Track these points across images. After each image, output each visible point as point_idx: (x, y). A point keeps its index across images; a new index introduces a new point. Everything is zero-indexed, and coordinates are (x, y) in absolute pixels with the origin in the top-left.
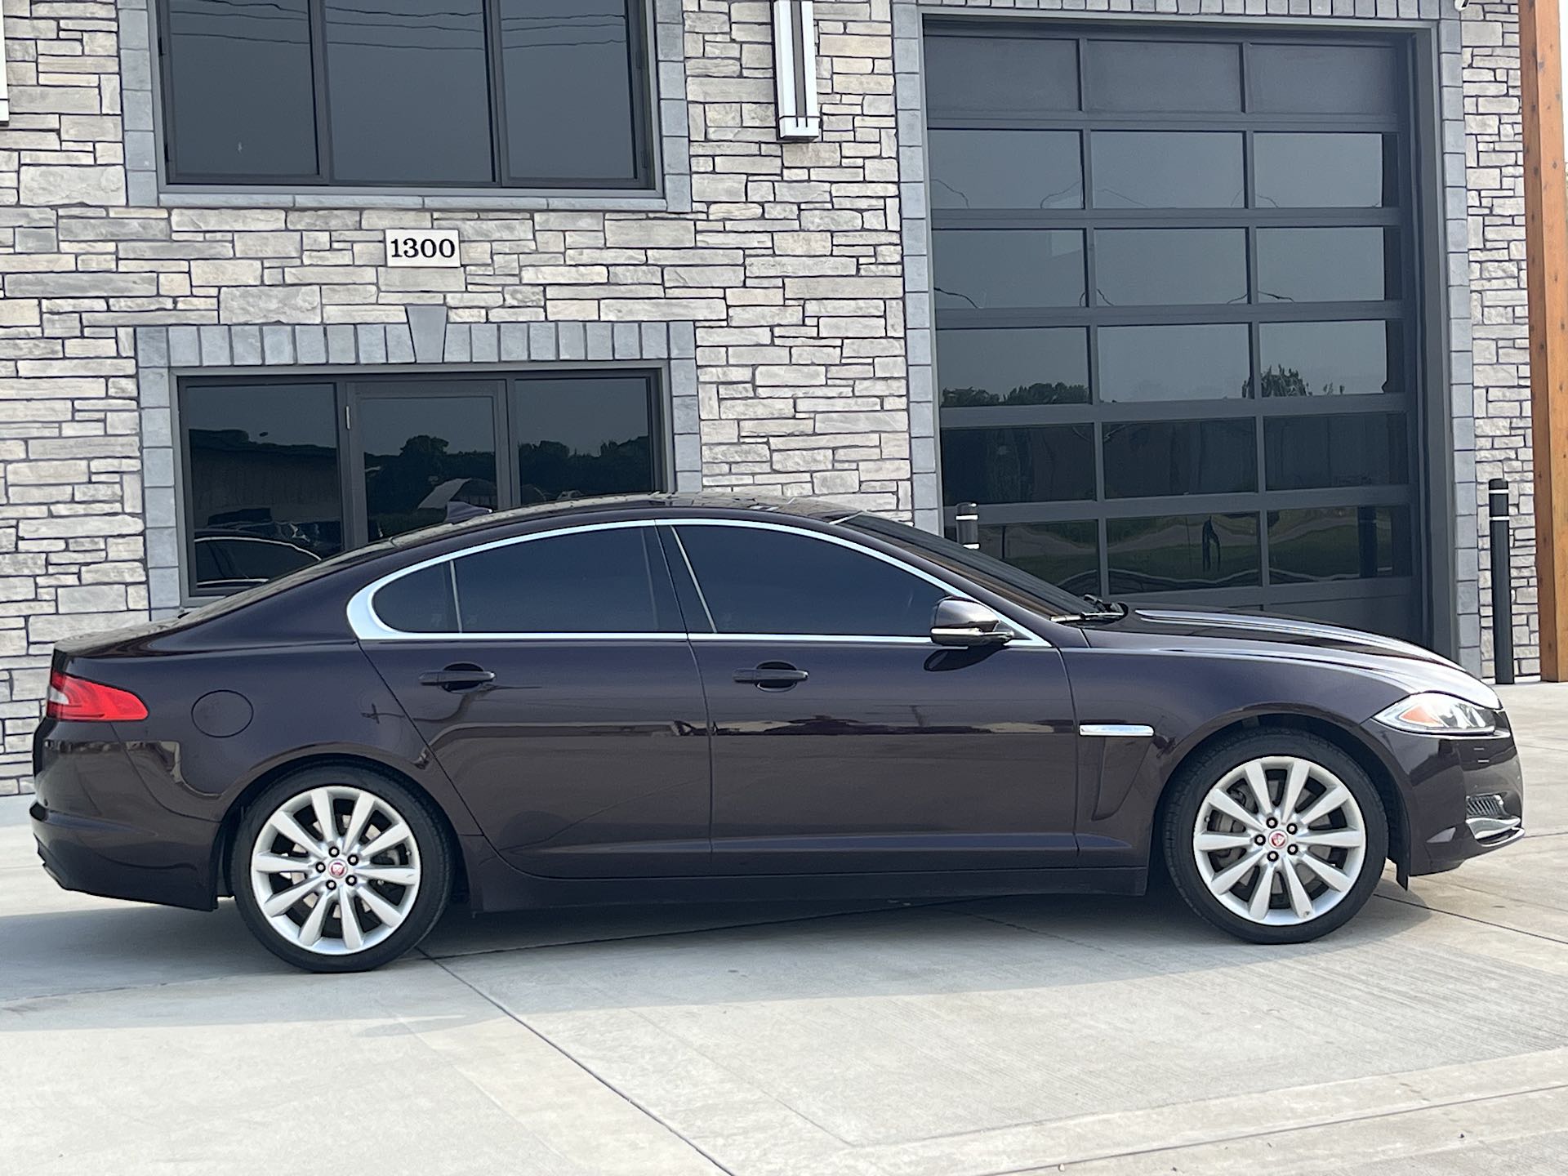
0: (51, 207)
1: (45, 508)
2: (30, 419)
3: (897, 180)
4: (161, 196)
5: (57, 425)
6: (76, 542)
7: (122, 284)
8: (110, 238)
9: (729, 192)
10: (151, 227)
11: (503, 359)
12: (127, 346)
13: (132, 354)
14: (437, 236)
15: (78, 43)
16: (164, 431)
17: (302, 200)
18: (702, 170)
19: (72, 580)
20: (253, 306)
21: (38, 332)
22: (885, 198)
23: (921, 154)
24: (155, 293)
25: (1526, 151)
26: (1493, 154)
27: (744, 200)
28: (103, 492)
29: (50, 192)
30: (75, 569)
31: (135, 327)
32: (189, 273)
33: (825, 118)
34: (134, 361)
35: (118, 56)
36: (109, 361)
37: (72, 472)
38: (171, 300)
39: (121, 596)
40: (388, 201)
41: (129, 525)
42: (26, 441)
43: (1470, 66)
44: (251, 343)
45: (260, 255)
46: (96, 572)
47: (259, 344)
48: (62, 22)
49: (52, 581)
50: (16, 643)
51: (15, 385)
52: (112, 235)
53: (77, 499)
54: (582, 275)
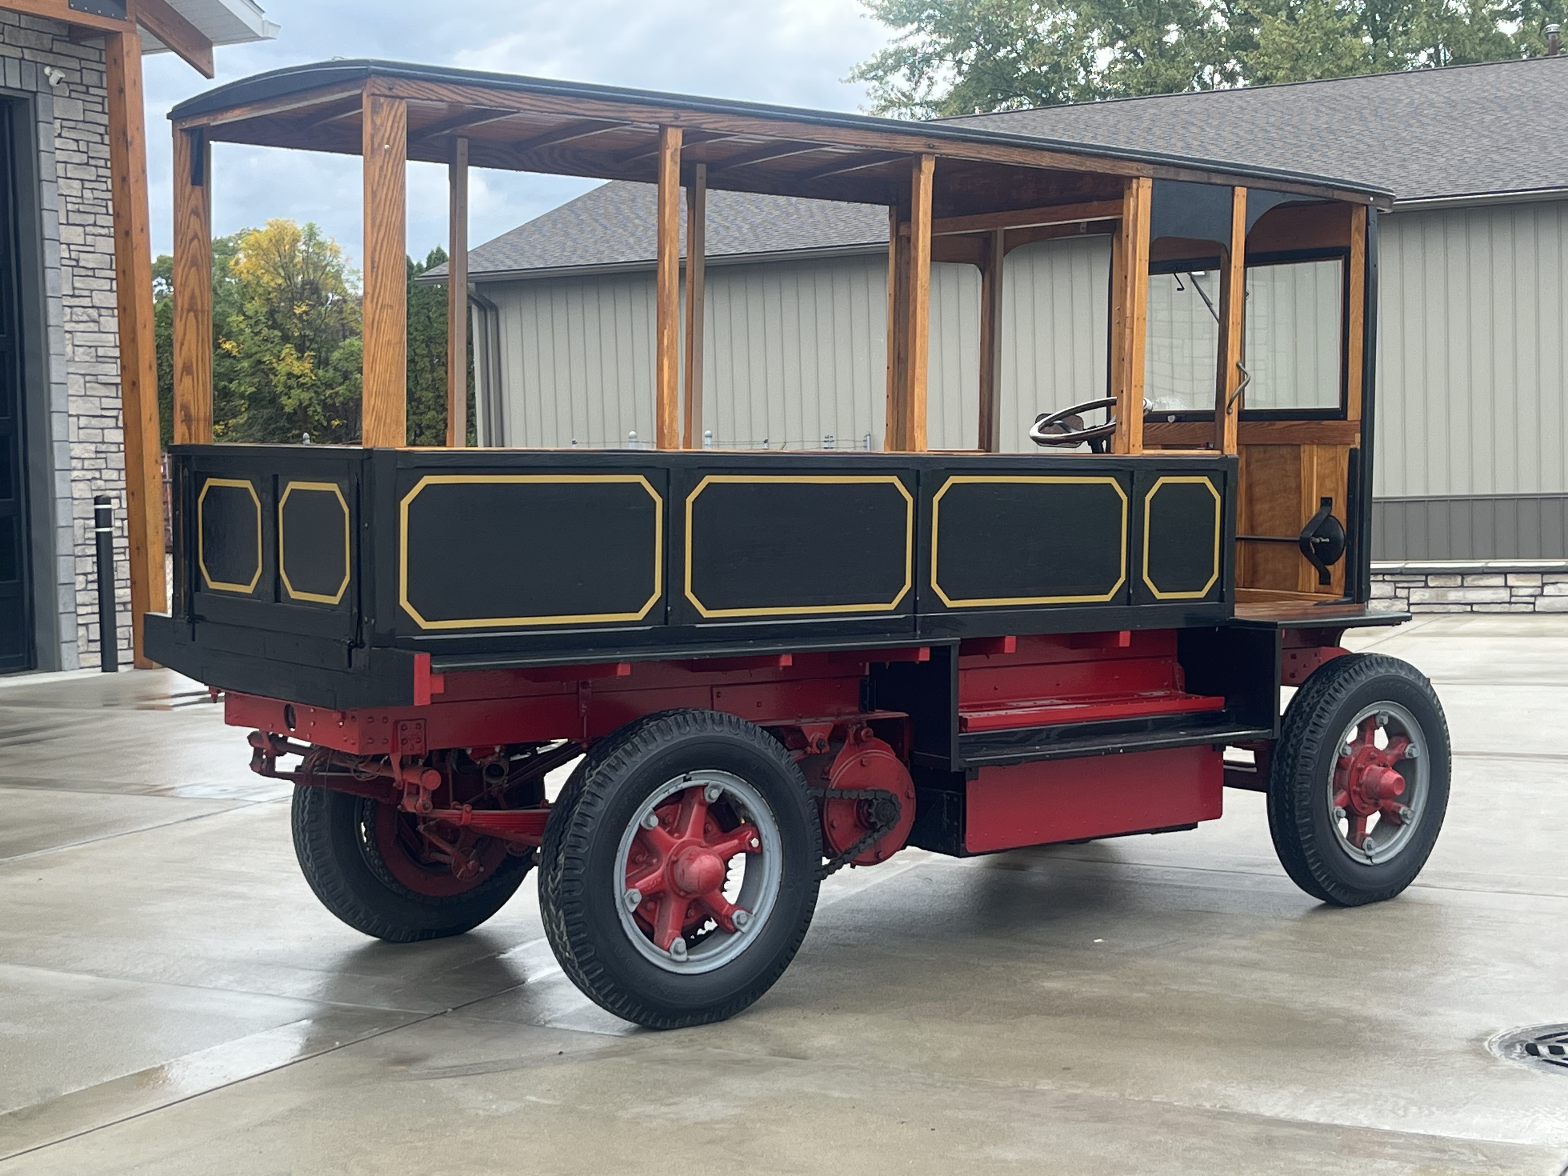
43: (60, 136)
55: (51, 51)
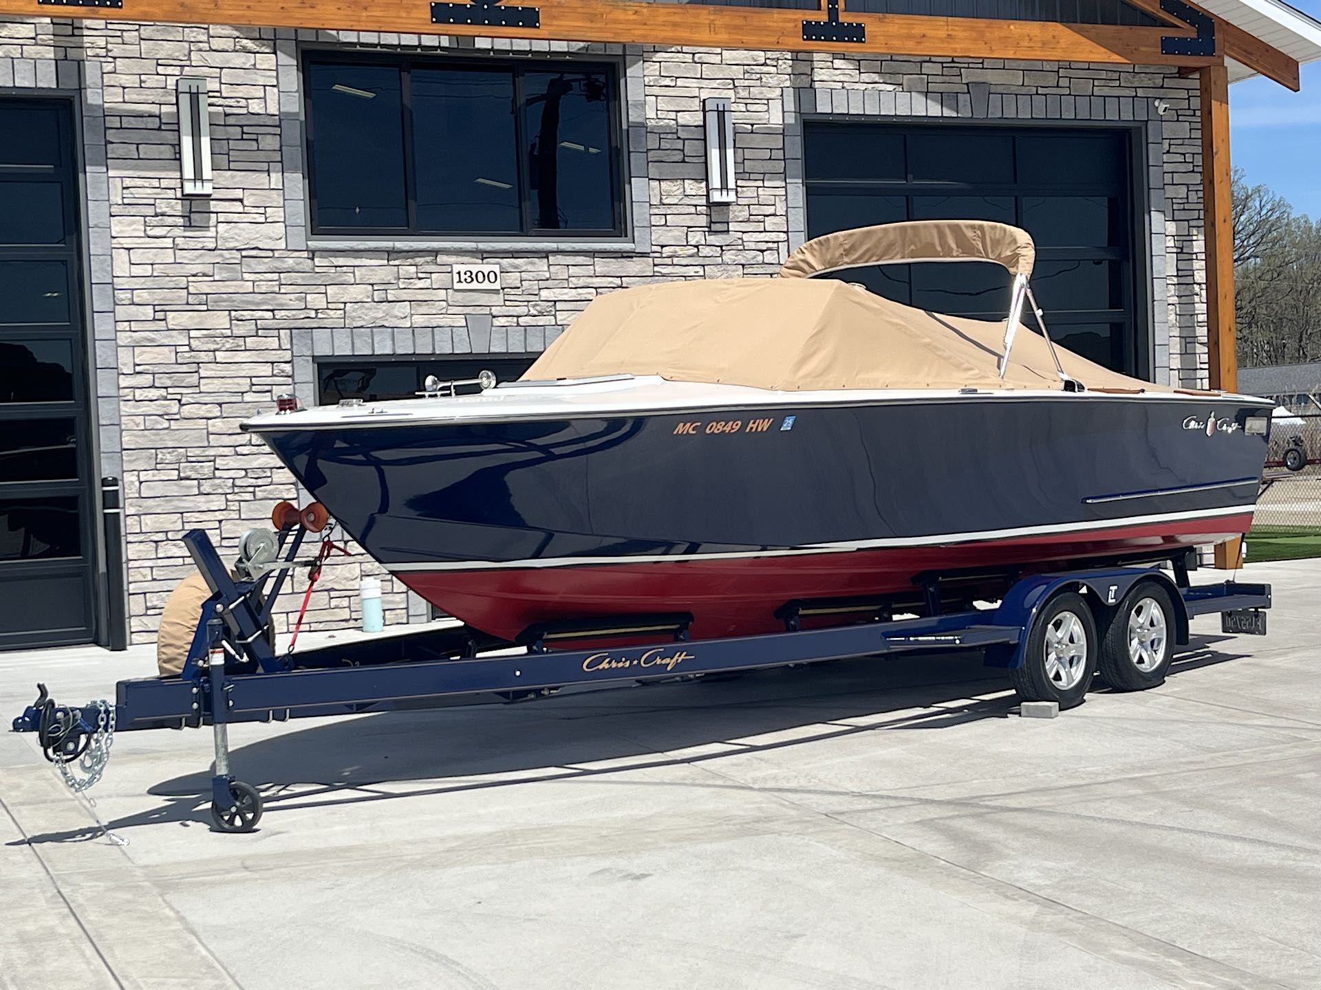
0: (237, 250)
1: (233, 449)
2: (225, 390)
3: (786, 230)
4: (309, 243)
5: (240, 394)
6: (252, 472)
7: (284, 302)
8: (275, 270)
9: (675, 238)
10: (301, 263)
11: (528, 350)
12: (285, 341)
13: (289, 347)
14: (486, 269)
15: (254, 143)
16: (308, 398)
17: (399, 245)
18: (658, 224)
19: (249, 497)
20: (366, 315)
21: (228, 332)
22: (778, 242)
23: (802, 214)
24: (304, 307)
25: (1206, 211)
26: (1183, 212)
27: (685, 244)
29: (237, 240)
30: (251, 489)
31: (290, 329)
32: (326, 293)
33: (739, 189)
34: (290, 352)
35: (281, 150)
36: (274, 352)
38: (314, 312)
40: (455, 246)
42: (220, 405)
43: (1168, 152)
44: (365, 341)
45: (371, 282)
46: (265, 491)
47: (370, 341)
48: (245, 128)
49: (237, 497)
51: (214, 368)
52: (277, 268)
53: (253, 443)
54: (580, 294)
55: (1162, 87)
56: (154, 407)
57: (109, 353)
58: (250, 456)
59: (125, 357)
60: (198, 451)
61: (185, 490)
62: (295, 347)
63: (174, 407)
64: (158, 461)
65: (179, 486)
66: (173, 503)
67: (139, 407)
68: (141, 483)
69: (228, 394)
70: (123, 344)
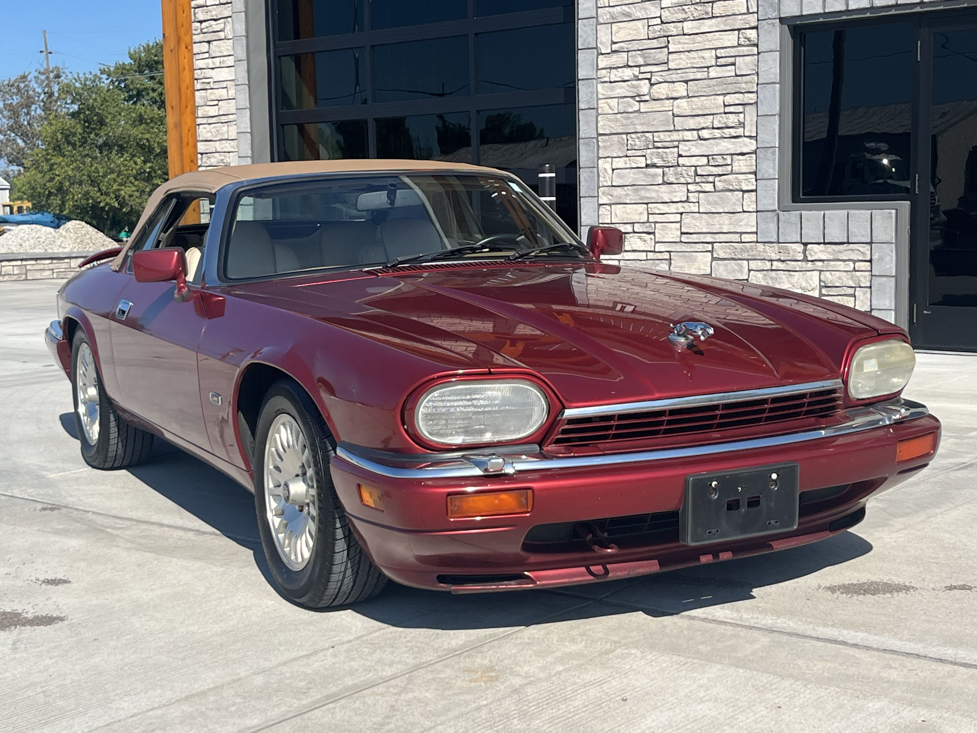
1: (695, 133)
2: (689, 65)
5: (706, 69)
6: (713, 159)
13: (755, 10)
16: (772, 70)
19: (709, 187)
28: (732, 120)
30: (711, 179)
34: (756, 15)
36: (740, 17)
37: (712, 106)
39: (738, 200)
41: (747, 146)
42: (686, 82)
49: (699, 189)
50: (672, 233)
51: (682, 41)
53: (715, 126)
56: (627, 88)
57: (590, 32)
58: (711, 141)
59: (604, 35)
60: (662, 136)
61: (650, 179)
62: (760, 8)
63: (644, 87)
64: (629, 148)
65: (644, 173)
66: (639, 193)
67: (613, 89)
68: (613, 170)
69: (695, 70)
70: (602, 22)
